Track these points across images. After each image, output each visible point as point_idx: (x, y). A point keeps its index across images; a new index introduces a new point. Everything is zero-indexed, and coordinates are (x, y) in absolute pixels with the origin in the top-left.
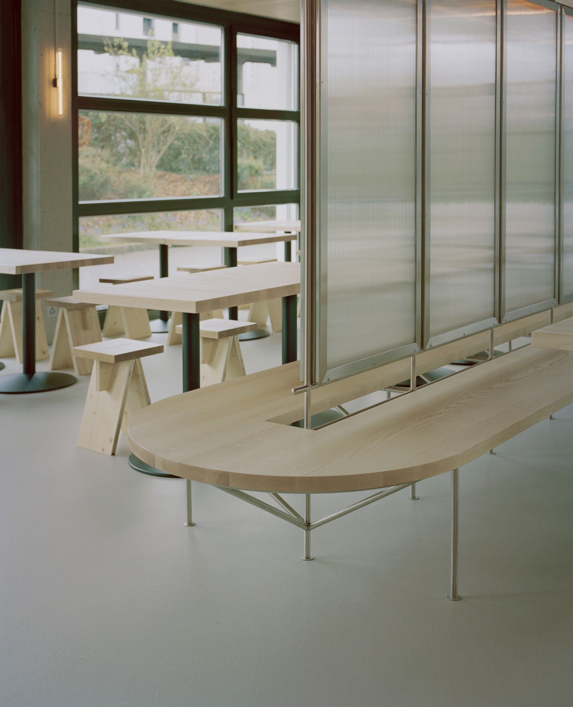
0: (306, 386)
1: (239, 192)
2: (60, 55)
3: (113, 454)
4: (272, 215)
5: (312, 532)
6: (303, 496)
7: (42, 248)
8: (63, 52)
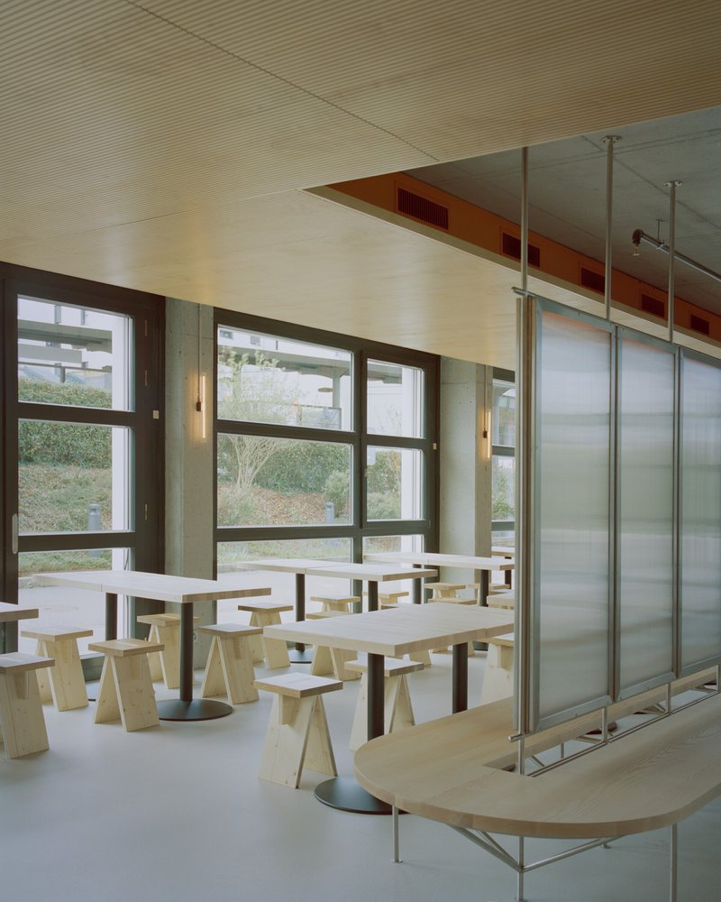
0: (521, 735)
1: (368, 521)
2: (203, 379)
3: (297, 787)
4: (397, 547)
5: (525, 874)
6: (517, 839)
7: (186, 574)
8: (206, 377)
